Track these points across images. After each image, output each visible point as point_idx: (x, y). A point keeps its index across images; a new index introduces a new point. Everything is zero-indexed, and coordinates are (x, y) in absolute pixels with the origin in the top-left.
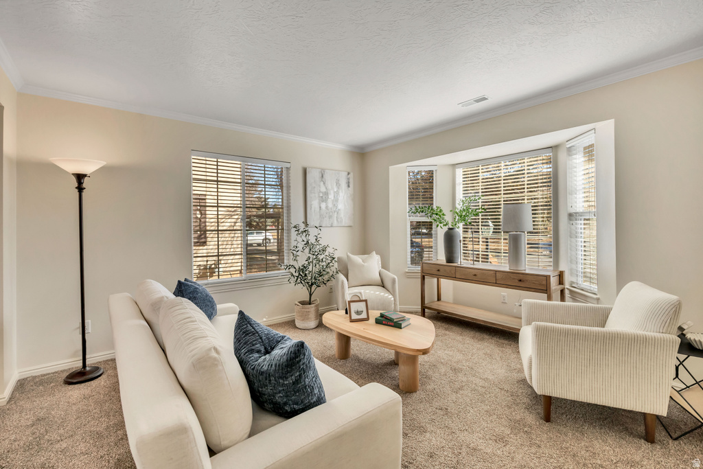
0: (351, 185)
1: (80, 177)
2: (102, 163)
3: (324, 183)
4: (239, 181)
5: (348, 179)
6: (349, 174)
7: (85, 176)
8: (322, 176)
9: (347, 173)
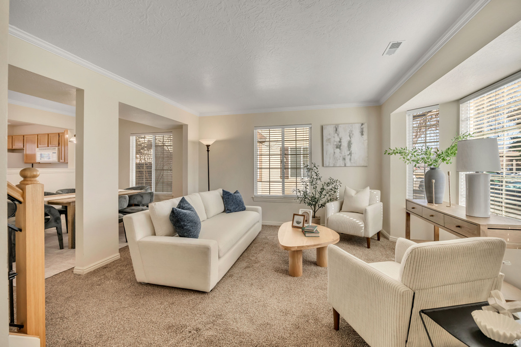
0: (365, 133)
1: (208, 146)
2: (215, 140)
3: (338, 135)
4: (281, 140)
5: (362, 129)
6: (362, 124)
7: (209, 145)
8: (336, 130)
9: (360, 125)
